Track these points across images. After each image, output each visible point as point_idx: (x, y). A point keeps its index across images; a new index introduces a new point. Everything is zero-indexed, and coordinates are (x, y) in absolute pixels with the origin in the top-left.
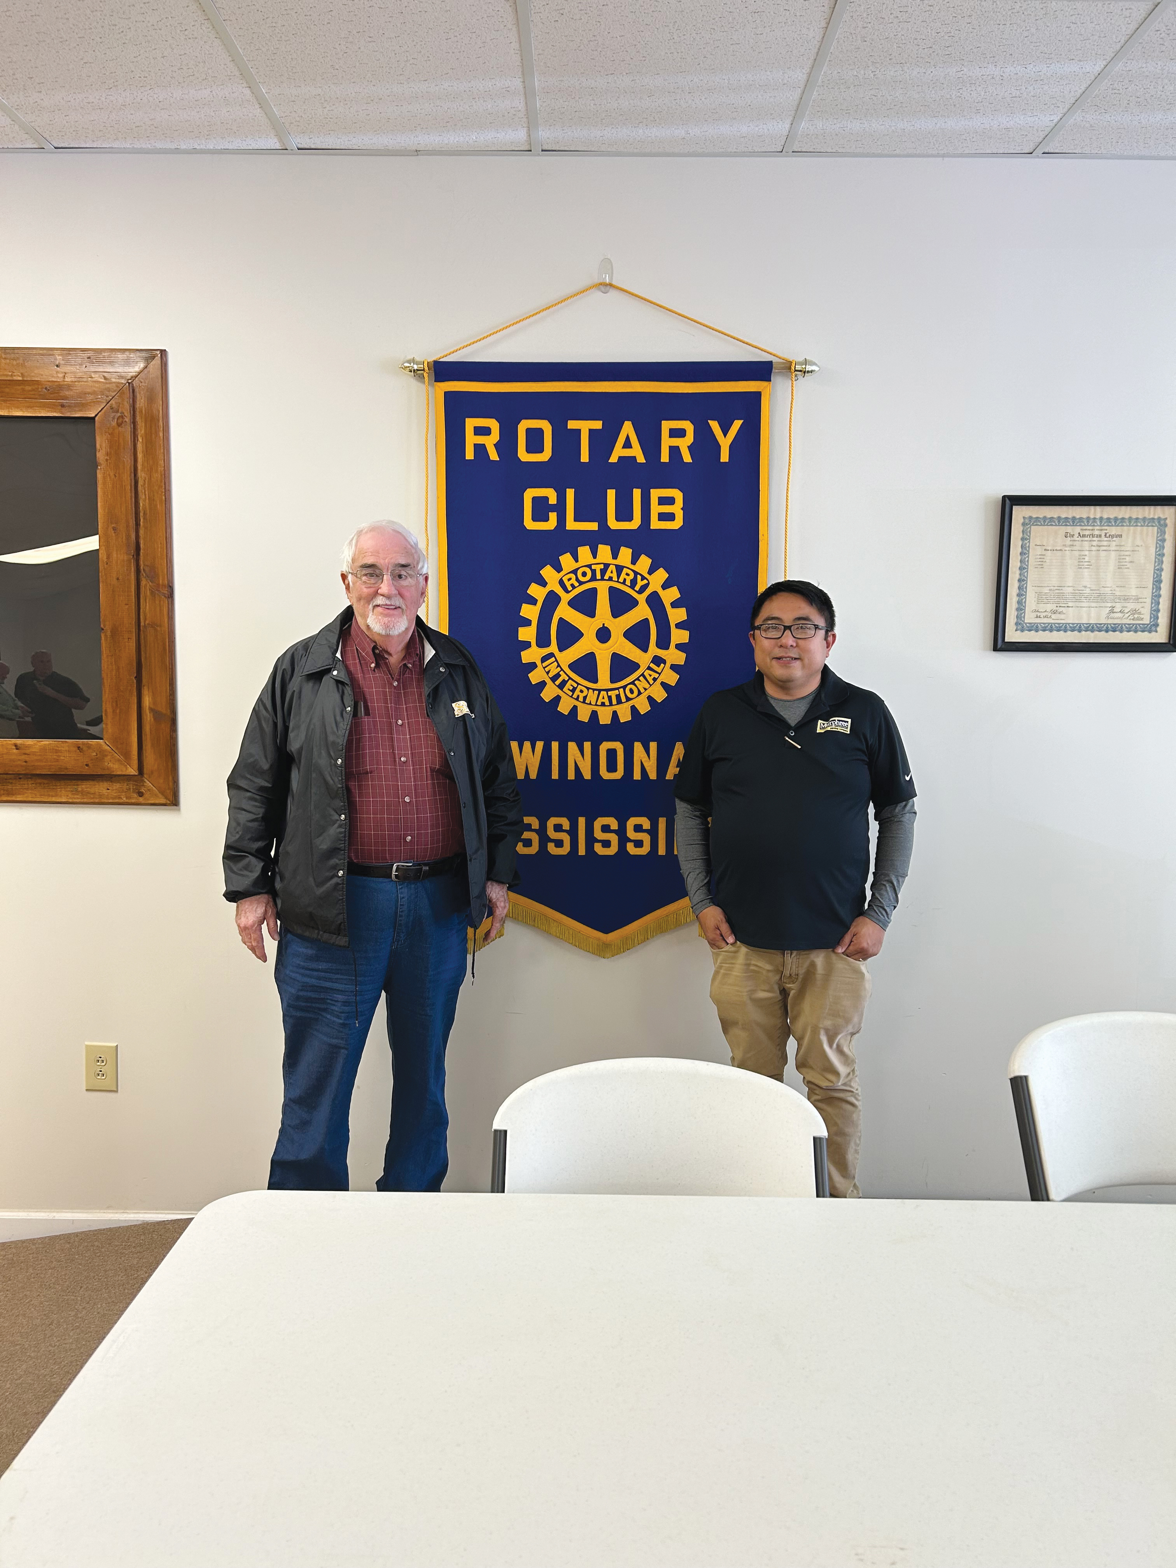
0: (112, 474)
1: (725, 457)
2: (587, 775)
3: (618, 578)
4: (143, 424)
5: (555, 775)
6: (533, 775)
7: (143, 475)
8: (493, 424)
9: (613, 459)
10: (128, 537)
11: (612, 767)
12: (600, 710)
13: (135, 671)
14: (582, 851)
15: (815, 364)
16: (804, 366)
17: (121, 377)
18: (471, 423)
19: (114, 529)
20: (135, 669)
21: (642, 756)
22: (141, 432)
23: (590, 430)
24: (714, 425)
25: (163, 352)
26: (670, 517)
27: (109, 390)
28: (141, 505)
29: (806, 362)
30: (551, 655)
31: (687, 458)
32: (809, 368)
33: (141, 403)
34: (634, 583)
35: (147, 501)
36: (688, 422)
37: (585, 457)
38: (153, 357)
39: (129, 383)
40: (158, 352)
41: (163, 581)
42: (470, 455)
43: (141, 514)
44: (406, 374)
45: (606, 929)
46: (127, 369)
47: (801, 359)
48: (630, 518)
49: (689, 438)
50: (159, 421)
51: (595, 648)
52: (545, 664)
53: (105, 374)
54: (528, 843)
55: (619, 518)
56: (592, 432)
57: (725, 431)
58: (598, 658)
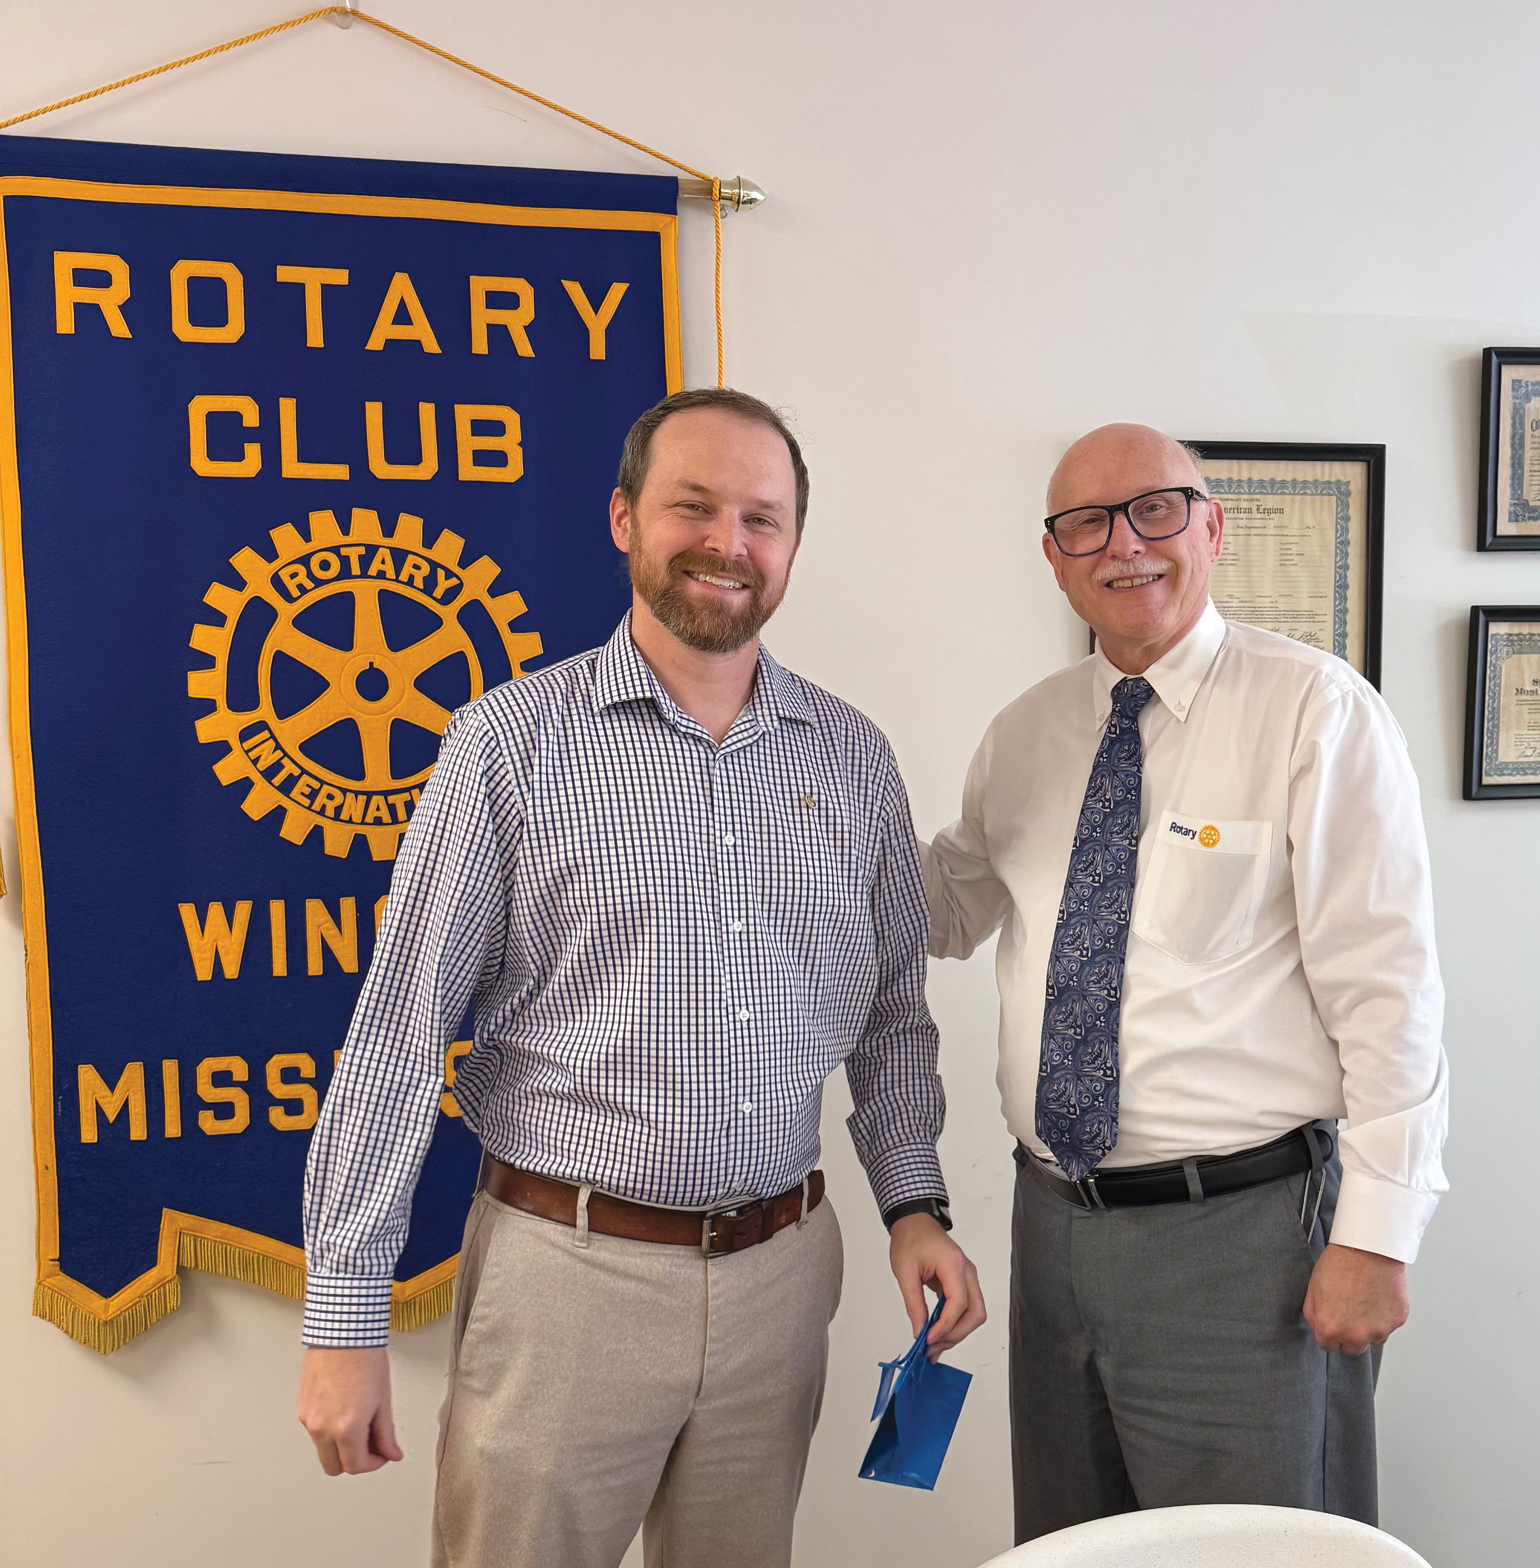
1: (598, 350)
2: (350, 962)
3: (398, 574)
5: (280, 968)
6: (231, 971)
8: (116, 266)
9: (376, 343)
12: (372, 832)
15: (758, 188)
16: (735, 190)
18: (66, 262)
23: (322, 284)
24: (574, 290)
26: (498, 459)
29: (740, 183)
30: (262, 726)
31: (524, 348)
32: (744, 194)
34: (430, 583)
36: (522, 281)
37: (315, 338)
42: (65, 324)
47: (730, 177)
48: (416, 459)
49: (526, 312)
51: (353, 710)
52: (248, 744)
54: (224, 1111)
55: (391, 458)
56: (326, 289)
57: (596, 302)
58: (361, 729)
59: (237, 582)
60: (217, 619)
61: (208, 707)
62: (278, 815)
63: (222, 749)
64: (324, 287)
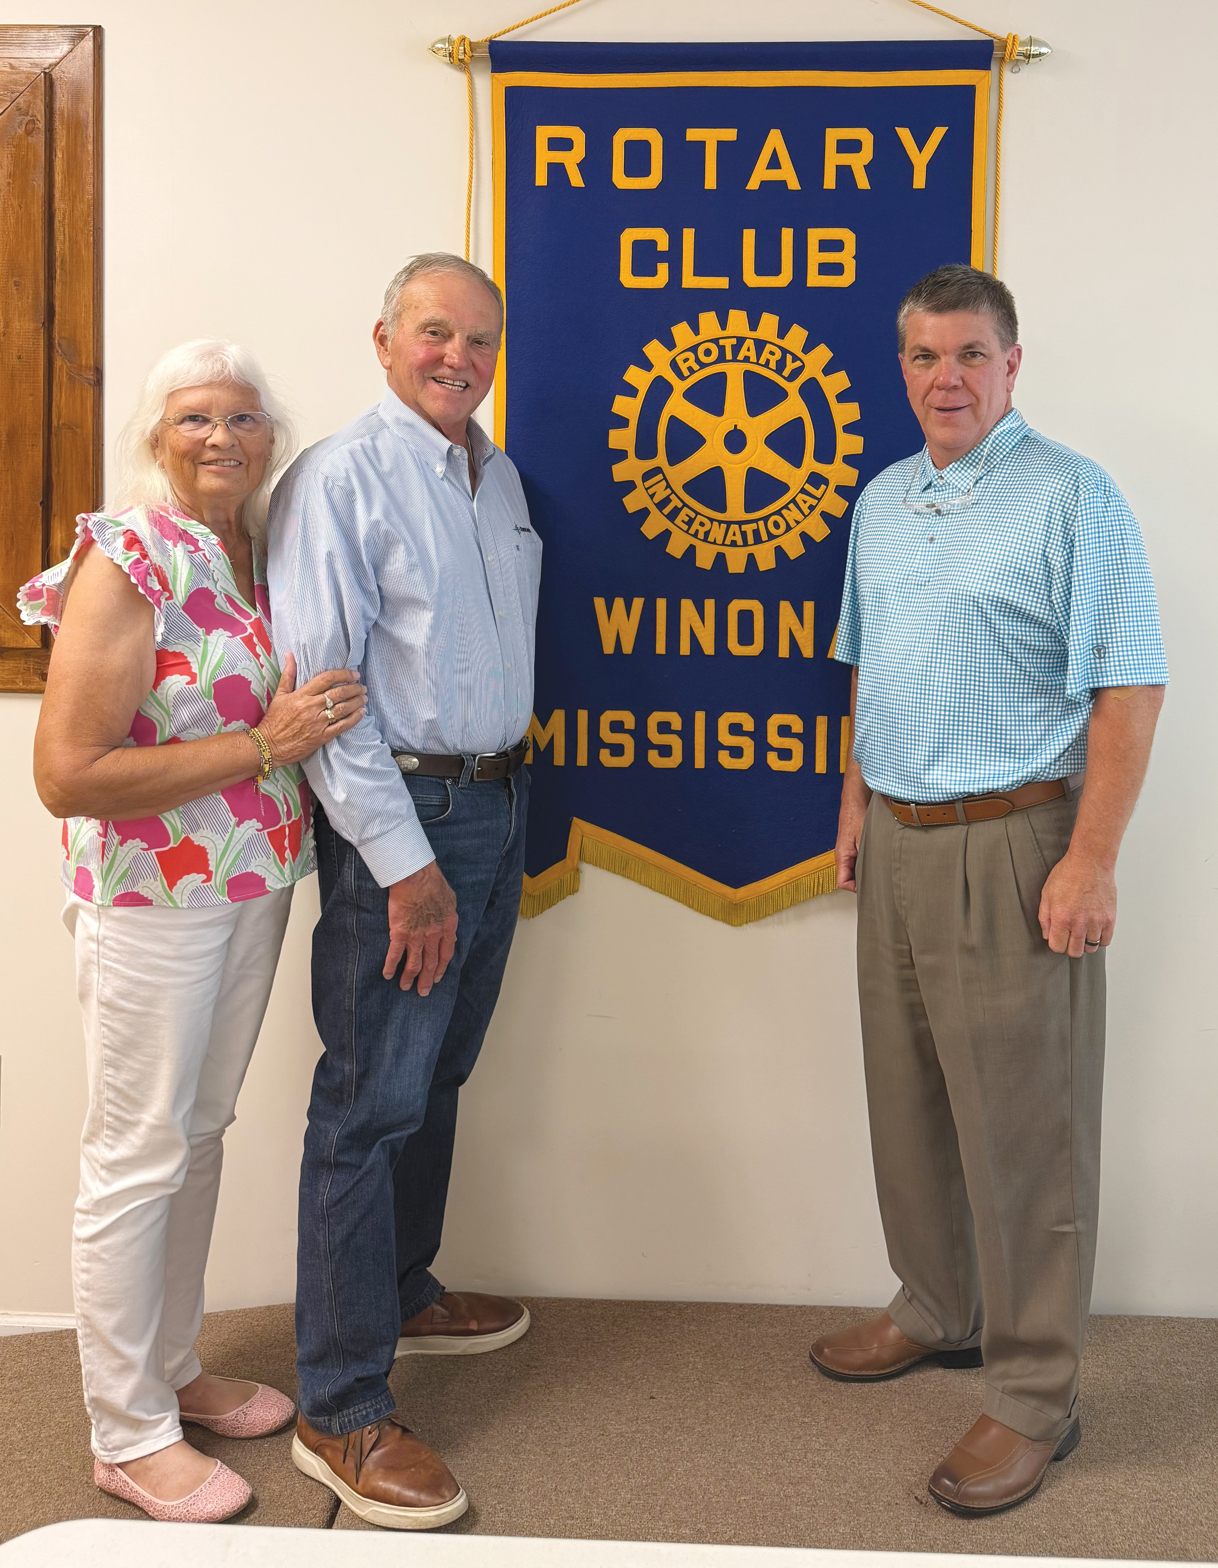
0: (16, 203)
1: (919, 181)
2: (709, 648)
3: (758, 359)
4: (65, 132)
5: (661, 648)
6: (628, 648)
7: (62, 206)
8: (576, 135)
9: (753, 184)
10: (36, 295)
11: (746, 638)
12: (729, 552)
13: (41, 494)
14: (700, 762)
15: (1045, 43)
16: (1028, 47)
17: (37, 65)
18: (544, 133)
19: (16, 284)
20: (41, 490)
21: (792, 622)
22: (61, 142)
23: (718, 142)
24: (905, 134)
25: (98, 30)
26: (837, 269)
27: (15, 83)
28: (58, 249)
29: (1031, 40)
30: (658, 470)
31: (863, 182)
32: (1035, 50)
33: (62, 101)
34: (780, 366)
35: (67, 243)
36: (865, 131)
37: (711, 182)
38: (82, 37)
39: (45, 73)
40: (90, 29)
41: (86, 359)
42: (541, 179)
43: (58, 263)
45: (736, 882)
46: (44, 54)
48: (776, 271)
49: (867, 154)
50: (87, 127)
51: (720, 460)
52: (648, 483)
53: (12, 61)
54: (617, 750)
55: (760, 271)
56: (722, 145)
57: (921, 143)
58: (727, 475)
59: (647, 365)
60: (631, 391)
61: (621, 455)
63: (629, 486)
64: (720, 144)
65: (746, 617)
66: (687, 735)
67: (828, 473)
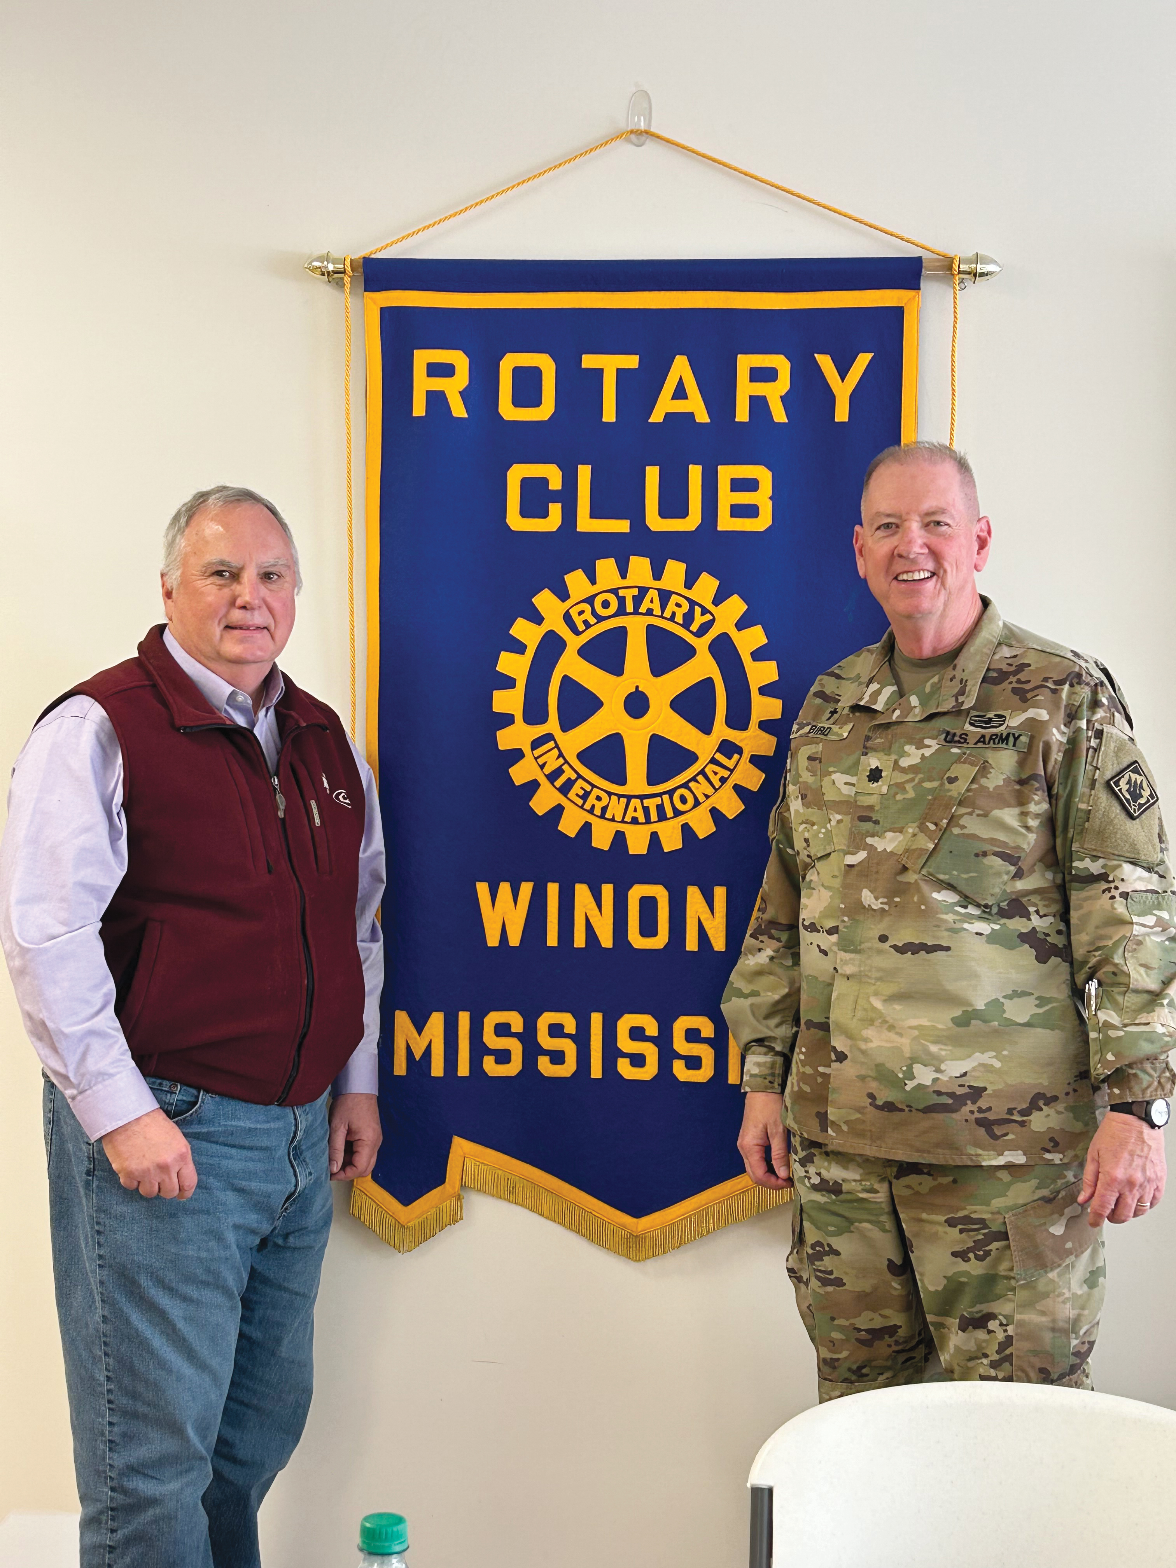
1: (842, 414)
2: (606, 940)
3: (663, 612)
5: (552, 940)
6: (514, 940)
8: (459, 359)
9: (657, 417)
11: (648, 928)
12: (629, 830)
14: (596, 1072)
15: (994, 262)
16: (973, 266)
18: (422, 358)
21: (700, 910)
23: (618, 370)
24: (825, 362)
26: (751, 511)
29: (977, 259)
30: (549, 737)
31: (779, 415)
32: (981, 268)
34: (688, 619)
36: (781, 357)
37: (609, 415)
42: (419, 409)
44: (316, 278)
45: (639, 1211)
47: (970, 254)
48: (683, 513)
49: (783, 383)
51: (620, 726)
52: (537, 752)
54: (503, 1057)
55: (665, 513)
56: (622, 373)
57: (843, 371)
58: (627, 742)
59: (537, 618)
60: (519, 648)
61: (507, 720)
62: (558, 810)
63: (516, 755)
65: (648, 905)
66: (582, 1039)
67: (741, 741)
